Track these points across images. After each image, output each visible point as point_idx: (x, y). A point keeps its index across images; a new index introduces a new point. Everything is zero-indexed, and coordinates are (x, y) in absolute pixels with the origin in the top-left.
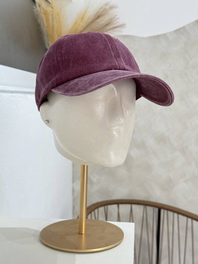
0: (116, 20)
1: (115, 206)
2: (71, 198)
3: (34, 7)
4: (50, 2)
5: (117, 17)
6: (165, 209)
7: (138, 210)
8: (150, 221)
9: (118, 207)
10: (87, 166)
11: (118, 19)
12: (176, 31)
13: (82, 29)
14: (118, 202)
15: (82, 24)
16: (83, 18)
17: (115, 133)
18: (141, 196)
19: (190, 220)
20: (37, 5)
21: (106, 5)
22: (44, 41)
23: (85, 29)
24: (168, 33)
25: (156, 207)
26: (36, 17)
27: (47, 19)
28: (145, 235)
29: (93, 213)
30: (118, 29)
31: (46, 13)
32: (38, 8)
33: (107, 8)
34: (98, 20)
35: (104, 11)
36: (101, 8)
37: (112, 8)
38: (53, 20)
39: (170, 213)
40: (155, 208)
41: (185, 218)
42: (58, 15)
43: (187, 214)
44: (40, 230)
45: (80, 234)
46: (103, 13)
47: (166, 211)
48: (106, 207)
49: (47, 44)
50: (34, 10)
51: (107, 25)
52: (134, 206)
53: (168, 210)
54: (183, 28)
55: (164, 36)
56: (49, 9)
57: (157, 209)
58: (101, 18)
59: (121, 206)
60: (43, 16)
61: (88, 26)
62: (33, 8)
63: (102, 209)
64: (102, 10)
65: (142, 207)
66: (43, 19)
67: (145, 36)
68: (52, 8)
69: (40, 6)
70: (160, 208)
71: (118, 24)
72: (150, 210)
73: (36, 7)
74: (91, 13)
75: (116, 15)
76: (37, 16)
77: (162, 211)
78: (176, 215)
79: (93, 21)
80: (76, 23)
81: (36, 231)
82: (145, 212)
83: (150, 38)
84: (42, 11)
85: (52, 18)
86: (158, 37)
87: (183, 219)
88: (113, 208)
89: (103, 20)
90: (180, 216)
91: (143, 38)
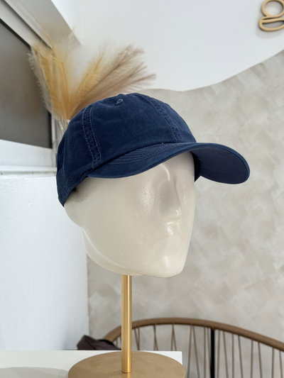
0: (142, 69)
1: (150, 328)
2: (88, 318)
3: (29, 55)
4: (51, 47)
5: (144, 65)
6: (220, 329)
7: (182, 332)
8: (200, 347)
9: (155, 329)
11: (145, 67)
12: (224, 82)
13: (96, 83)
14: (154, 323)
15: (95, 76)
16: (96, 68)
17: (169, 230)
18: (186, 312)
19: (255, 343)
20: (33, 52)
21: (128, 49)
22: (43, 100)
23: (100, 82)
24: (214, 85)
25: (208, 327)
26: (32, 68)
27: (47, 70)
28: (193, 368)
29: (119, 339)
30: (146, 81)
31: (45, 63)
32: (35, 56)
33: (129, 53)
34: (118, 71)
35: (125, 57)
36: (121, 54)
37: (136, 52)
38: (54, 72)
39: (228, 335)
40: (206, 329)
41: (249, 341)
42: (62, 64)
43: (251, 335)
45: (124, 372)
46: (125, 60)
47: (221, 332)
48: (137, 330)
49: (47, 104)
50: (30, 59)
51: (130, 76)
52: (177, 327)
53: (224, 330)
54: (235, 77)
55: (209, 89)
56: (50, 57)
57: (210, 330)
58: (122, 68)
59: (157, 327)
60: (42, 66)
61: (104, 79)
62: (28, 57)
64: (122, 57)
65: (189, 327)
66: (41, 70)
67: (183, 90)
68: (54, 55)
69: (36, 53)
70: (213, 328)
71: (145, 75)
72: (200, 331)
73: (32, 54)
74: (108, 60)
75: (143, 63)
76: (33, 66)
77: (217, 332)
78: (236, 337)
79: (111, 72)
80: (87, 75)
81: (61, 371)
82: (193, 335)
83: (189, 92)
84: (40, 60)
85: (54, 68)
86: (200, 91)
87: (246, 342)
88: (146, 331)
89: (125, 70)
90: (242, 338)
91: (180, 92)
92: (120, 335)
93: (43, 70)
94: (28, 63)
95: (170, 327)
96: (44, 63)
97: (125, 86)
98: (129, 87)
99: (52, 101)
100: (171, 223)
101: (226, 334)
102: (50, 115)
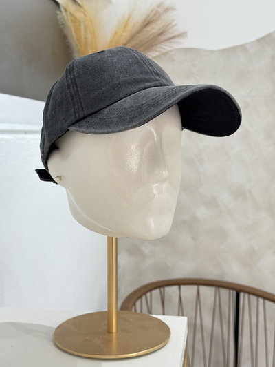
0: (173, 27)
1: (175, 288)
3: (58, 12)
4: (81, 4)
5: (174, 23)
6: (245, 292)
7: (208, 293)
9: (180, 289)
10: (116, 239)
11: (176, 25)
12: (259, 40)
13: (124, 41)
14: (180, 283)
15: (125, 34)
16: (126, 26)
18: (211, 273)
20: (62, 9)
21: (159, 6)
23: (129, 41)
24: (248, 43)
25: (233, 289)
26: (62, 27)
27: (78, 29)
29: (144, 298)
30: (177, 40)
31: (75, 20)
32: (64, 13)
33: (160, 10)
34: (148, 28)
35: (155, 14)
36: (152, 11)
37: (167, 10)
38: (85, 30)
39: (253, 298)
40: (231, 291)
42: (91, 21)
44: (56, 326)
45: (109, 332)
46: (154, 18)
47: (247, 295)
48: (162, 289)
50: (59, 17)
51: (160, 34)
52: (202, 288)
53: (250, 293)
54: (269, 35)
55: (243, 48)
56: (79, 15)
57: (235, 293)
58: (151, 26)
59: (183, 288)
60: (70, 24)
61: (133, 37)
62: (57, 14)
63: (156, 292)
64: (153, 13)
65: (213, 289)
66: (71, 29)
67: (216, 48)
69: (66, 10)
70: (238, 291)
71: (176, 33)
72: (224, 293)
73: (61, 12)
74: (138, 18)
75: (173, 21)
76: (63, 24)
77: (242, 295)
78: (261, 300)
79: (139, 31)
80: (116, 33)
82: (218, 296)
83: (222, 51)
84: (69, 18)
86: (234, 49)
88: (172, 291)
89: (154, 29)
90: (267, 302)
91: (212, 51)
92: (145, 294)
93: (73, 29)
94: (57, 20)
95: (195, 288)
96: (72, 21)
97: (156, 45)
98: (159, 46)
100: (157, 185)
101: (252, 296)
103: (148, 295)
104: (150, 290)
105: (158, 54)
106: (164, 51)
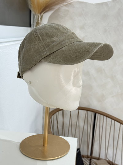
6: (99, 113)
8: (89, 119)
19: (113, 121)
22: (28, 4)
24: (108, 2)
25: (94, 112)
28: (86, 127)
29: (55, 114)
40: (93, 113)
41: (111, 120)
43: (112, 117)
44: (21, 142)
45: (44, 146)
47: (99, 115)
49: (30, 6)
52: (80, 111)
53: (100, 114)
55: (106, 3)
57: (94, 113)
65: (85, 111)
67: (93, 3)
70: (96, 112)
72: (90, 113)
77: (97, 114)
78: (105, 117)
82: (87, 114)
83: (96, 4)
86: (102, 4)
87: (109, 120)
90: (107, 118)
91: (92, 4)
92: (56, 113)
99: (32, 5)
101: (101, 115)
102: (30, 11)
103: (57, 113)
104: (58, 111)
105: (66, 4)
106: (70, 2)
